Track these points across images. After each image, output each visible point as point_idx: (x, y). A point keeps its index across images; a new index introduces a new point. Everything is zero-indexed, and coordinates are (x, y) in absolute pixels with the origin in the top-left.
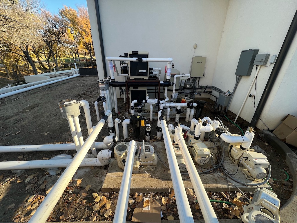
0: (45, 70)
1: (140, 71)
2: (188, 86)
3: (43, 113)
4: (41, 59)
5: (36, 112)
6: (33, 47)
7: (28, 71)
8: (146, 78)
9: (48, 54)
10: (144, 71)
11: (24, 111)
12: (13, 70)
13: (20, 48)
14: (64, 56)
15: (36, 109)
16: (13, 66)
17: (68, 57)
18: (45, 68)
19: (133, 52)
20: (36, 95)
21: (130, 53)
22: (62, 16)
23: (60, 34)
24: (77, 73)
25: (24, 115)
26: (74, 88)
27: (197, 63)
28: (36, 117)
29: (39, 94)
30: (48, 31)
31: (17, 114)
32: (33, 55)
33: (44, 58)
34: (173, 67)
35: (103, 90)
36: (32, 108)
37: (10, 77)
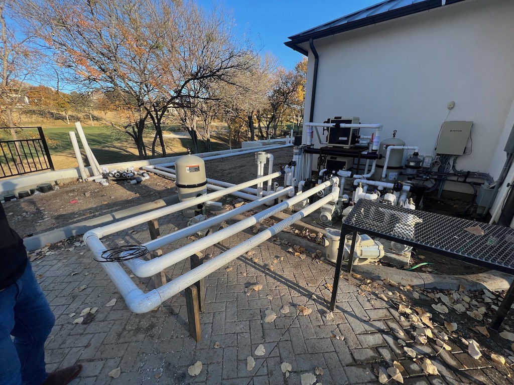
0: (262, 137)
1: (340, 138)
2: (412, 164)
3: (246, 172)
4: (262, 125)
5: (242, 170)
6: (258, 112)
7: (246, 138)
8: (346, 147)
9: (270, 118)
10: (345, 139)
11: (235, 168)
12: (234, 136)
13: (247, 113)
14: (287, 121)
15: (242, 168)
16: (235, 132)
17: (291, 122)
18: (262, 136)
19: (336, 118)
20: (246, 159)
21: (332, 118)
22: (298, 70)
23: (289, 93)
24: (291, 142)
25: (233, 171)
26: (280, 157)
27: (451, 131)
28: (241, 173)
29: (248, 159)
30: (278, 92)
31: (230, 169)
32: (255, 120)
33: (265, 123)
34: (394, 136)
35: (296, 154)
36: (240, 167)
37: (230, 143)
